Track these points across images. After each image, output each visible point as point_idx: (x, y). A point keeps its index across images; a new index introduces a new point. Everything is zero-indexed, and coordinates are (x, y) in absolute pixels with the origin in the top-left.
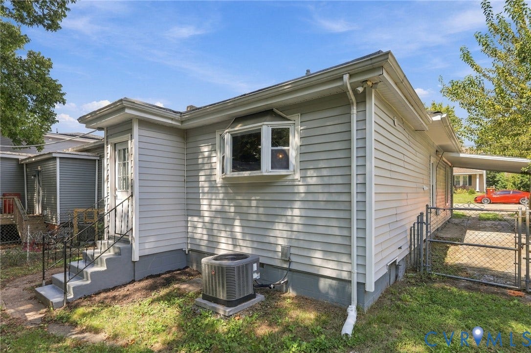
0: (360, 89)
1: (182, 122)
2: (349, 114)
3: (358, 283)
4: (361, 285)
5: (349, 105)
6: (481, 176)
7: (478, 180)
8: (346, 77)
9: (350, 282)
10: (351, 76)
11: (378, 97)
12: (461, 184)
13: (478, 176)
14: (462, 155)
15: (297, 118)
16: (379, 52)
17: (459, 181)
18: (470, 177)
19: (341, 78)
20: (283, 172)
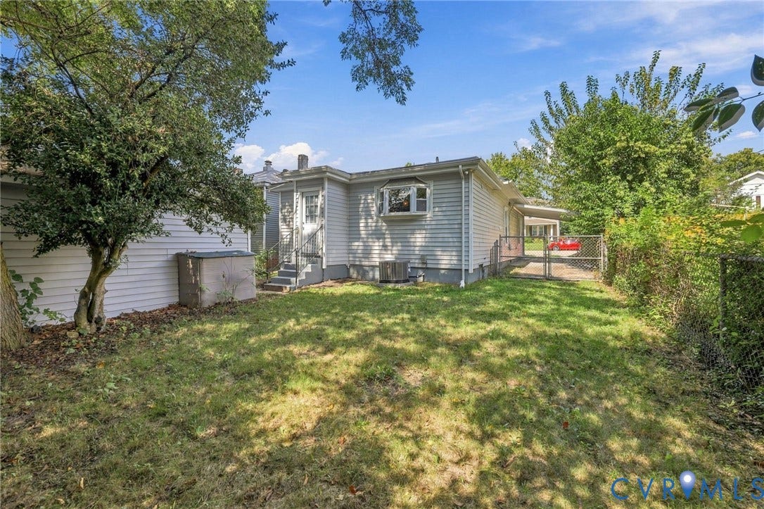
0: (467, 172)
1: (350, 180)
2: (461, 183)
3: (465, 270)
4: (467, 270)
5: (461, 179)
6: (555, 226)
7: (552, 230)
8: (460, 166)
9: (461, 270)
10: (463, 166)
11: (475, 176)
12: (538, 234)
13: (552, 227)
14: (526, 206)
15: (432, 184)
16: (476, 157)
17: (536, 232)
18: (546, 227)
19: (458, 166)
20: (423, 213)
